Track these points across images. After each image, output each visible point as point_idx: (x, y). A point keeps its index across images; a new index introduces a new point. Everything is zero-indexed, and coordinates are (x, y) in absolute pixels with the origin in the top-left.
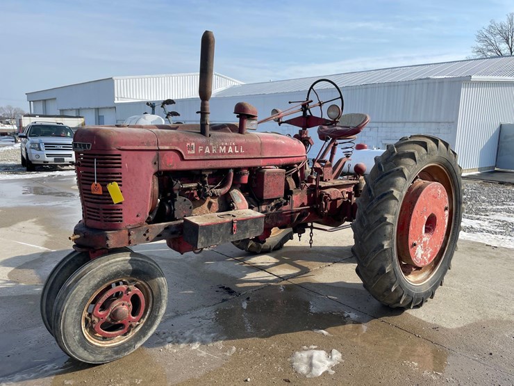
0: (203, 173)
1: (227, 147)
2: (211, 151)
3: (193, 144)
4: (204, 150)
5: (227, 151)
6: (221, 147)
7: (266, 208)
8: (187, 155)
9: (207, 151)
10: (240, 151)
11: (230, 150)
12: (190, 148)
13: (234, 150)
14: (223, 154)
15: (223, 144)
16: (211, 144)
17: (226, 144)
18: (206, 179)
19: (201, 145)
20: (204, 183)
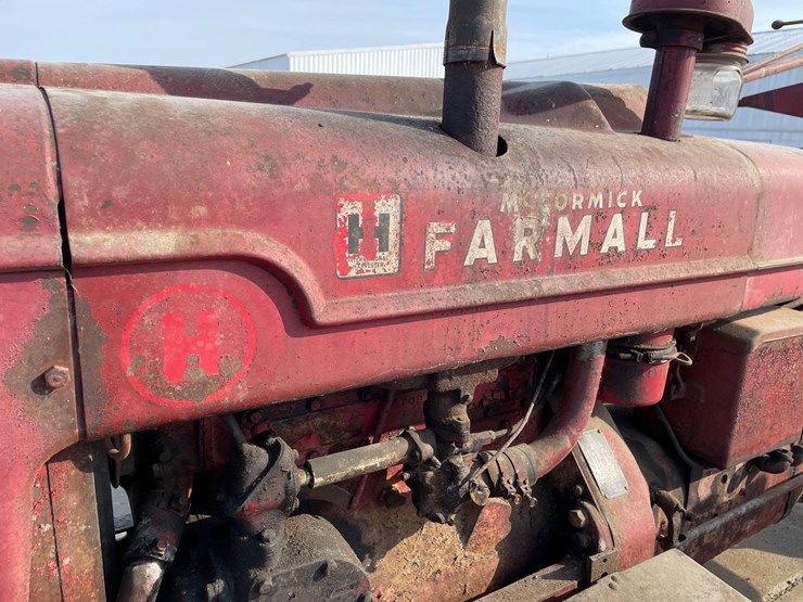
0: (445, 385)
1: (601, 218)
2: (504, 250)
3: (388, 207)
4: (461, 245)
5: (595, 245)
6: (563, 222)
7: (714, 487)
8: (339, 286)
9: (482, 248)
10: (661, 241)
11: (615, 239)
12: (369, 235)
13: (632, 237)
14: (571, 262)
15: (577, 203)
16: (510, 202)
17: (597, 200)
18: (462, 415)
19: (442, 215)
20: (447, 437)
